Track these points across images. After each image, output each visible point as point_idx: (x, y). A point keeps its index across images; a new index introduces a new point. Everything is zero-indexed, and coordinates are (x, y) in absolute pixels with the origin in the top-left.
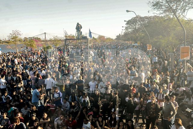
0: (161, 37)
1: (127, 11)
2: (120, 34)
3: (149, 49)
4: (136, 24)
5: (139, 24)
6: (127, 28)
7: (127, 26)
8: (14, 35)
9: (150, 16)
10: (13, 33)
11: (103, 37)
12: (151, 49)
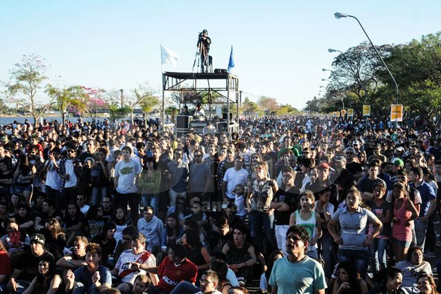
0: (428, 83)
1: (338, 15)
2: (315, 98)
3: (396, 117)
4: (358, 65)
5: (366, 65)
6: (334, 75)
7: (334, 70)
8: (28, 69)
9: (396, 45)
10: (26, 63)
11: (273, 102)
12: (400, 120)
